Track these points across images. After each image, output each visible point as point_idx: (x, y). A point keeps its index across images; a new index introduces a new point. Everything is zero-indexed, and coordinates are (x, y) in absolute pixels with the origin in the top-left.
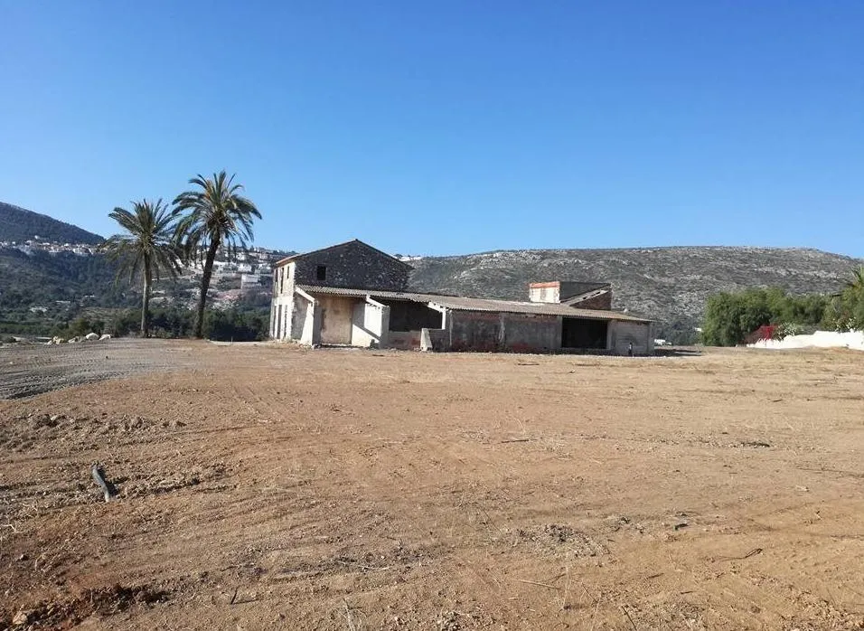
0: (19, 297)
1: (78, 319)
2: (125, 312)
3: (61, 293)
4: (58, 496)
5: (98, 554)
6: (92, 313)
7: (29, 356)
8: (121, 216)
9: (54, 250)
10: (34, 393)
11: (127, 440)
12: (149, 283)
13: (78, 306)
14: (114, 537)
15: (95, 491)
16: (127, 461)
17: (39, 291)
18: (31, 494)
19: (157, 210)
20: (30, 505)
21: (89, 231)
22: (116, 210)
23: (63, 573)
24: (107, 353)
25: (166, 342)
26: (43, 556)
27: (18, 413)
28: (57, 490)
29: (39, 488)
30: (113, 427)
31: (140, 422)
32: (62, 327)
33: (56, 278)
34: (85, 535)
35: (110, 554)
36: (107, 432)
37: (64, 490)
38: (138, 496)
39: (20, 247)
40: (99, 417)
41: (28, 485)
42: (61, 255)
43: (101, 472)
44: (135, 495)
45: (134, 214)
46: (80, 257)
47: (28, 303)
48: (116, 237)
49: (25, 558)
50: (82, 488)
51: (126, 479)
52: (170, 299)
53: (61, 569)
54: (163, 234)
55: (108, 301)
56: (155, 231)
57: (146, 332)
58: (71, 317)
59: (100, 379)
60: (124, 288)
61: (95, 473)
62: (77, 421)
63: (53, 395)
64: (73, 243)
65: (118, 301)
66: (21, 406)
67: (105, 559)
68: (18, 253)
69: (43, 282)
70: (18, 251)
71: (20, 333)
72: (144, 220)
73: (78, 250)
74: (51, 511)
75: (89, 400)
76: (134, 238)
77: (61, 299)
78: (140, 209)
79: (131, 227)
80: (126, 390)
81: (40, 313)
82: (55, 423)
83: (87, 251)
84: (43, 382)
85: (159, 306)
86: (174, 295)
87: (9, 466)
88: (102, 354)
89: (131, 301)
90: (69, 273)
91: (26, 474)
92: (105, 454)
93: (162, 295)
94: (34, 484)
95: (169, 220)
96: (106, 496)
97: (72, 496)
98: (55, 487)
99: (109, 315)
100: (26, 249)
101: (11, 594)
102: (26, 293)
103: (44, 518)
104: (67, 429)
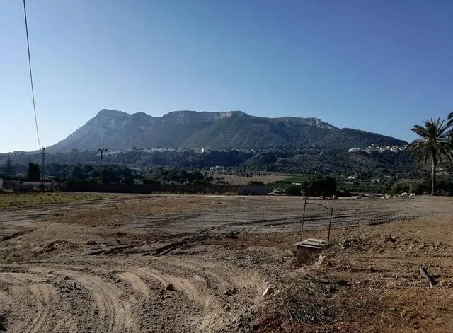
0: (366, 174)
1: (395, 185)
2: (421, 181)
3: (386, 172)
4: (404, 280)
5: (434, 317)
6: (402, 182)
7: (375, 204)
8: (418, 130)
9: (381, 150)
10: (381, 223)
11: (435, 254)
12: (436, 164)
13: (395, 179)
14: (441, 309)
15: (423, 280)
16: (438, 266)
17: (375, 171)
18: (390, 276)
19: (438, 124)
20: (390, 283)
21: (400, 139)
22: (415, 126)
23: (417, 323)
24: (416, 204)
25: (448, 198)
26: (404, 311)
27: (375, 233)
28: (403, 276)
29: (394, 274)
30: (426, 246)
31: (441, 244)
32: (387, 189)
33: (383, 164)
34: (424, 304)
35: (441, 318)
36: (423, 248)
37: (407, 277)
38: (449, 288)
39: (365, 150)
40: (418, 239)
41: (388, 271)
42: (385, 152)
43: (424, 270)
44: (447, 287)
45: (425, 127)
46: (394, 153)
47: (370, 177)
48: (415, 141)
49: (395, 310)
50: (415, 277)
51: (440, 276)
52: (446, 173)
53: (415, 321)
54: (443, 137)
55: (410, 175)
56: (437, 136)
57: (435, 192)
58: (391, 184)
59: (414, 218)
60: (419, 168)
61: (421, 269)
62: (406, 240)
63: (391, 225)
64: (391, 146)
65: (416, 175)
66: (376, 230)
67: (439, 320)
68: (365, 154)
69: (377, 167)
70: (364, 152)
71: (367, 192)
72: (431, 130)
73: (394, 149)
74: (402, 287)
75: (410, 230)
76: (425, 140)
77: (386, 175)
78: (428, 124)
79: (424, 135)
80: (430, 225)
81: (376, 182)
82: (394, 240)
83: (398, 149)
84: (384, 218)
85: (440, 177)
86: (448, 170)
87: (376, 260)
88: (412, 205)
89: (424, 175)
90: (389, 162)
91: (385, 265)
92: (424, 260)
93: (441, 171)
94: (390, 271)
95: (445, 128)
96: (431, 285)
97: (411, 281)
98: (401, 275)
99: (411, 182)
100: (368, 151)
101: (393, 327)
102: (370, 172)
103: (400, 291)
104: (401, 244)
